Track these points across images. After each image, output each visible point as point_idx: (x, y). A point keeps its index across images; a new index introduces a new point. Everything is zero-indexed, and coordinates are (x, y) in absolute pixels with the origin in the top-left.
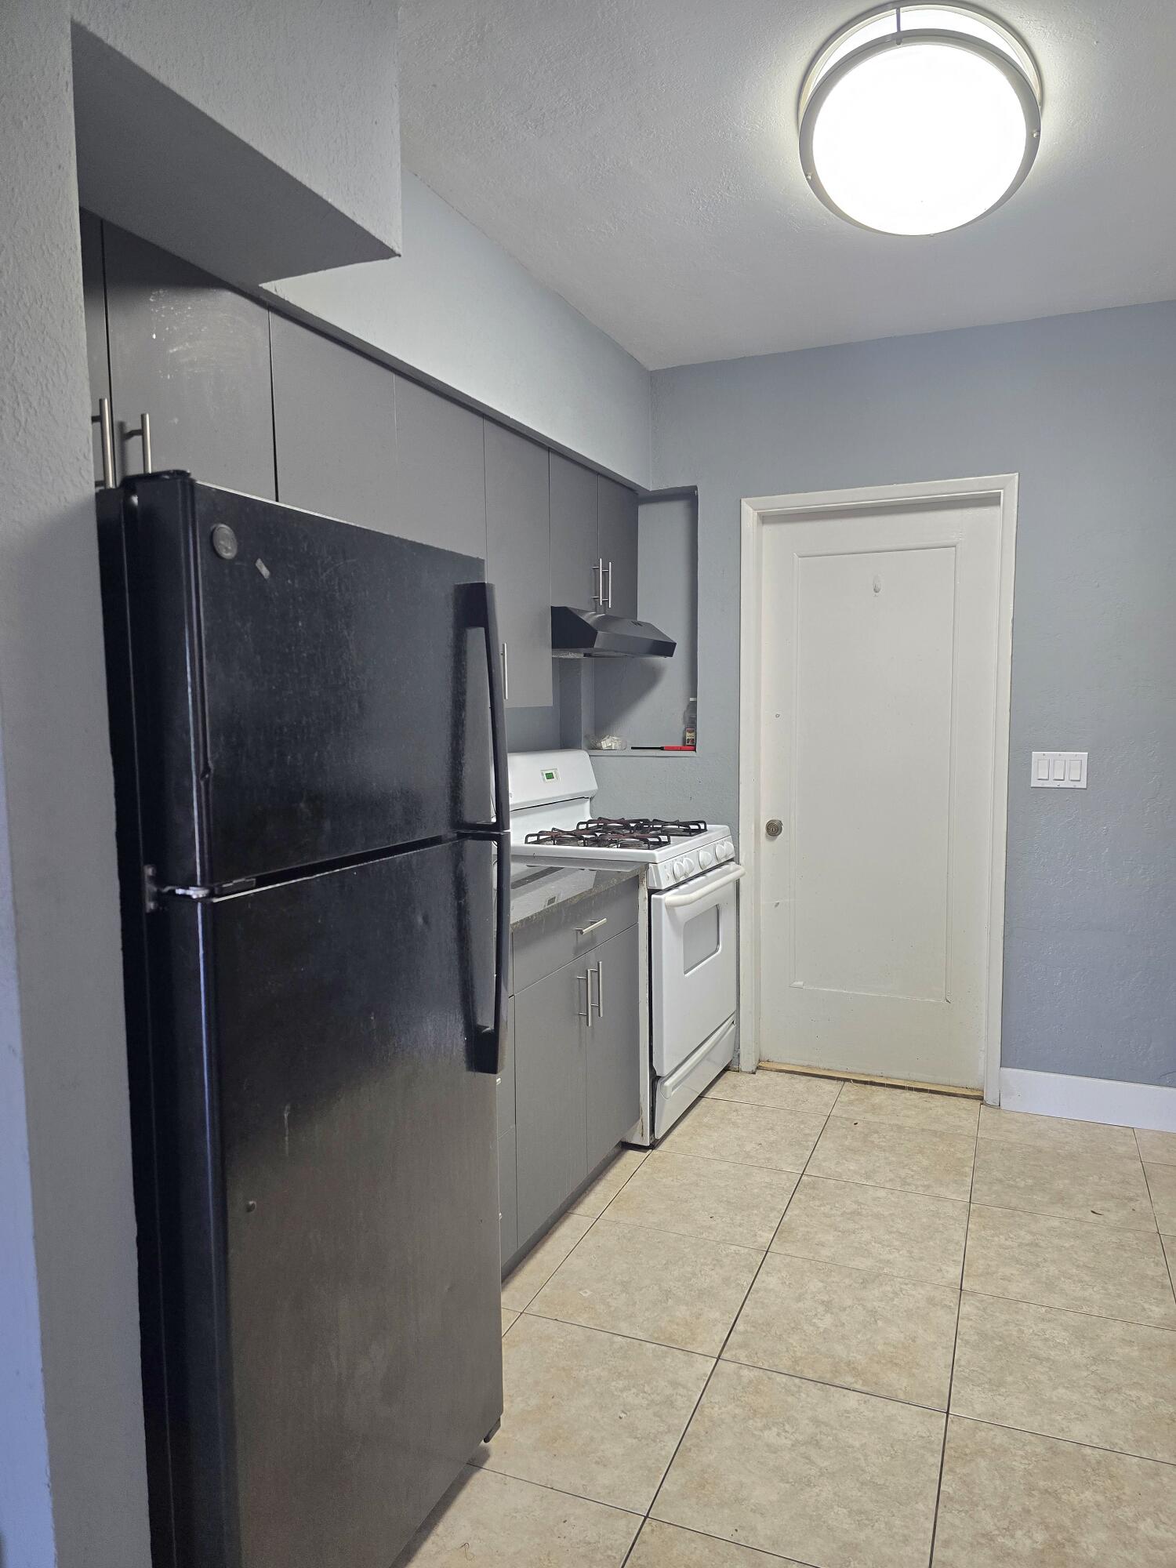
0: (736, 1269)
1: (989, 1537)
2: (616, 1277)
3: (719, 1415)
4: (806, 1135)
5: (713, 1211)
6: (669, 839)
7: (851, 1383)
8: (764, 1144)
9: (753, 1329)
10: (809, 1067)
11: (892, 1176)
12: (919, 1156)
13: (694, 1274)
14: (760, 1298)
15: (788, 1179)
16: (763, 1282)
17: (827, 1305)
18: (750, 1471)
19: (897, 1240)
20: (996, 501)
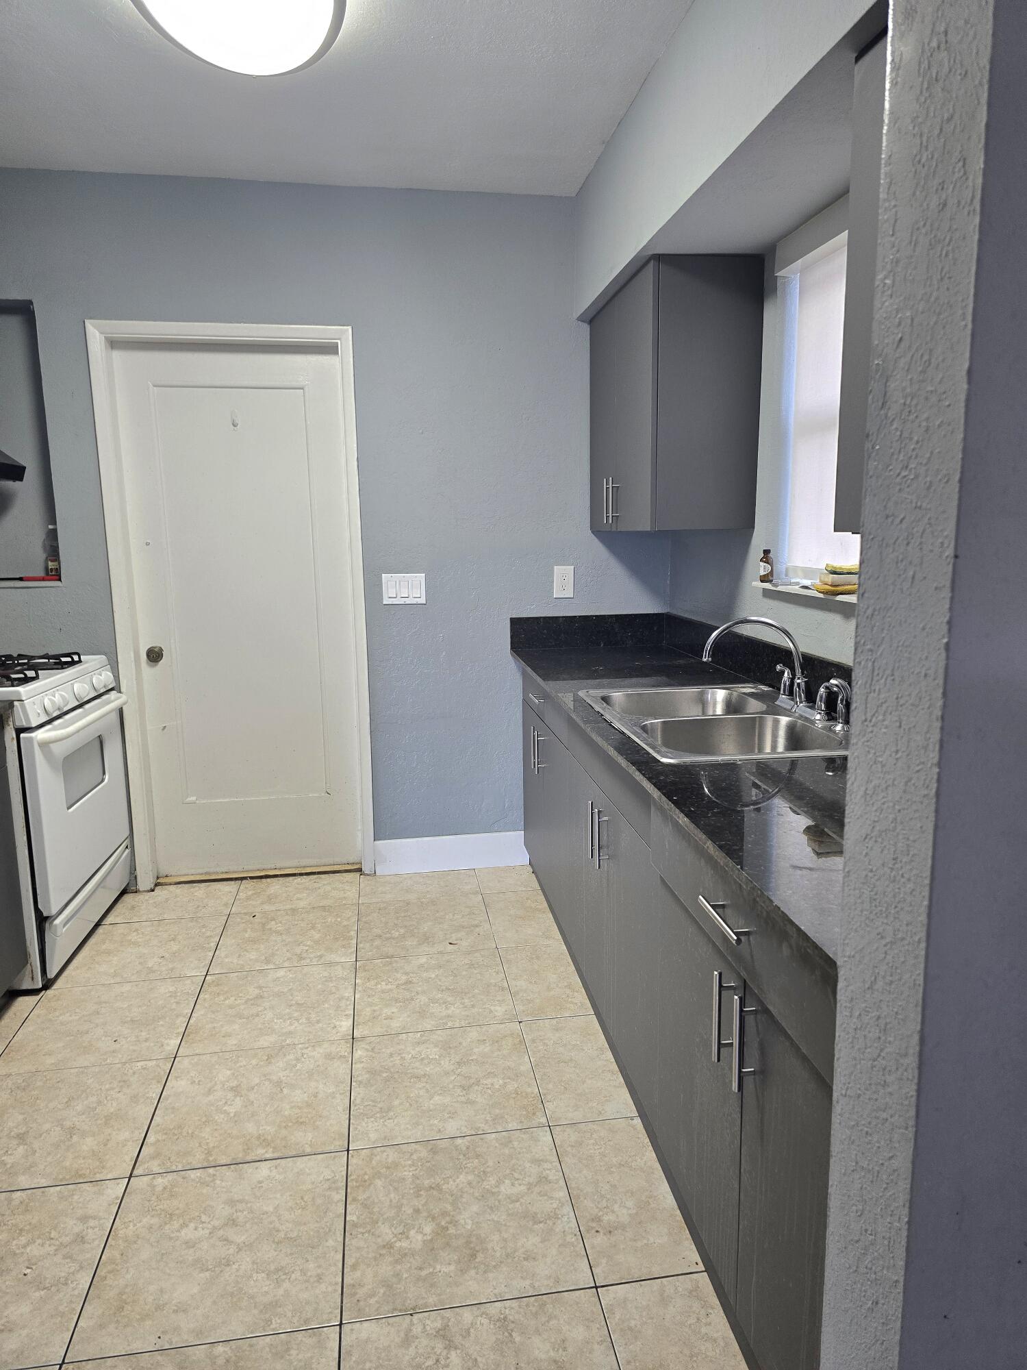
0: (143, 1083)
1: (389, 1246)
2: (11, 1132)
3: (134, 1232)
4: (208, 937)
5: (117, 1034)
6: (37, 673)
7: (263, 1154)
8: (167, 955)
9: (164, 1137)
10: (206, 873)
11: (288, 955)
12: (313, 932)
13: (99, 1103)
14: (170, 1103)
15: (193, 983)
16: (172, 1088)
17: (236, 1090)
18: (169, 1275)
19: (296, 1011)
20: (334, 349)
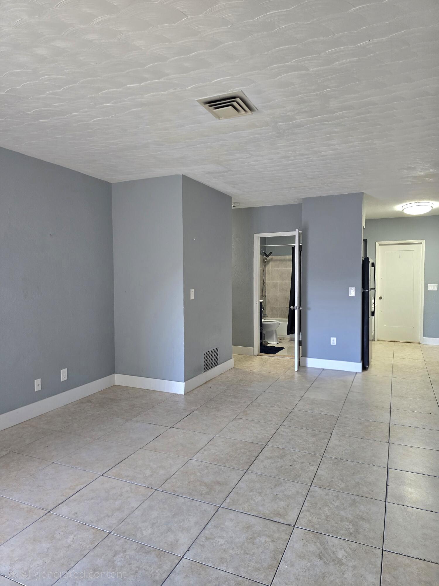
20: (421, 243)
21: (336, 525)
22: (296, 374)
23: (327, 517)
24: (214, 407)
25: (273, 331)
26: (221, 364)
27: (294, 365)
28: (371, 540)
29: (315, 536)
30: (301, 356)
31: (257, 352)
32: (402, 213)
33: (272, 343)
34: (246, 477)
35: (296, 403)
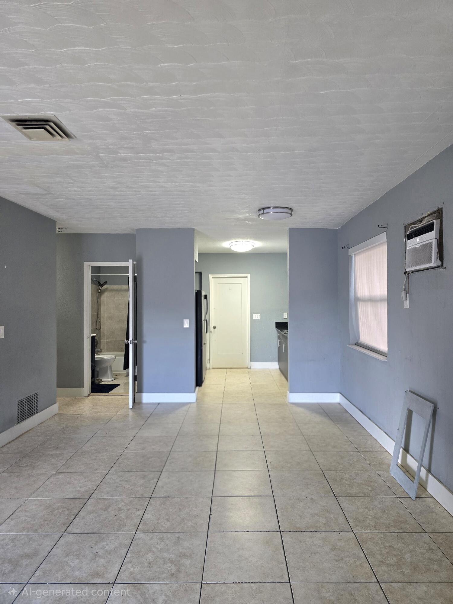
20: (247, 277)
21: (158, 569)
22: (131, 413)
23: (150, 563)
24: (29, 464)
25: (107, 367)
26: (41, 411)
27: (129, 403)
28: (191, 576)
29: (136, 587)
30: (137, 392)
31: (88, 392)
32: (230, 249)
33: (106, 380)
34: (62, 541)
35: (127, 444)
